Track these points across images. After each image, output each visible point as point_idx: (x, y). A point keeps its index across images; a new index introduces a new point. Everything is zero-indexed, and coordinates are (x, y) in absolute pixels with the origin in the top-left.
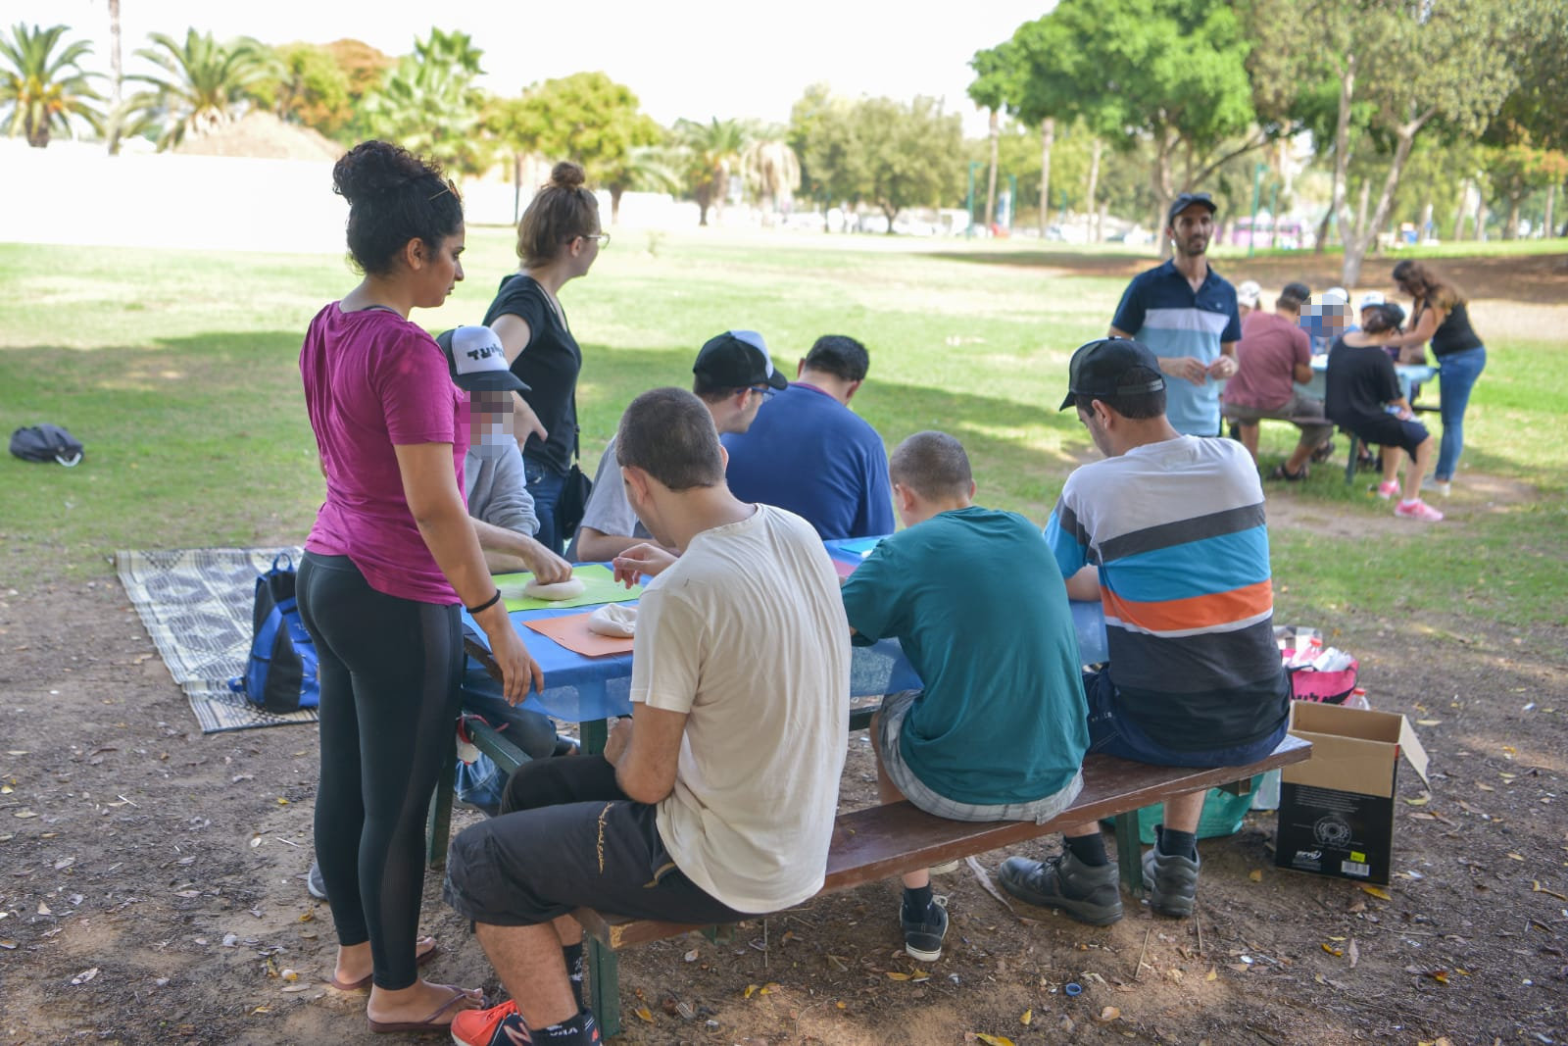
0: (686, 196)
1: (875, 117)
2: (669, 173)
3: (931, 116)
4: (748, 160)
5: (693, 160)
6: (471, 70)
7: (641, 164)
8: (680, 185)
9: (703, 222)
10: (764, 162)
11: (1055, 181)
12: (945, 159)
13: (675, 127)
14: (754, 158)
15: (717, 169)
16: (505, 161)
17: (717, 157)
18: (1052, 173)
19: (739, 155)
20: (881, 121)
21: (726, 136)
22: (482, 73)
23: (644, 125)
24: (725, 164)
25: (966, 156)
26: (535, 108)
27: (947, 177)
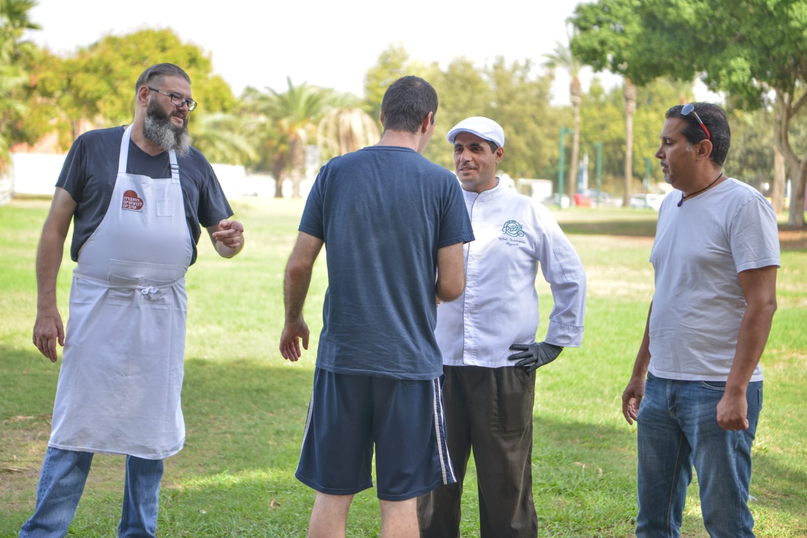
0: (259, 168)
1: (458, 83)
2: (241, 142)
3: (515, 83)
4: (326, 128)
5: (269, 126)
6: (17, 23)
7: (213, 132)
8: (253, 155)
9: (279, 193)
10: (343, 131)
11: (637, 148)
12: (532, 126)
13: (243, 97)
14: (332, 127)
15: (292, 137)
16: (60, 128)
17: (292, 125)
18: (636, 140)
19: (316, 123)
20: (464, 88)
21: (302, 103)
22: (31, 27)
23: (217, 89)
24: (302, 133)
25: (553, 123)
26: (95, 71)
27: (534, 144)
